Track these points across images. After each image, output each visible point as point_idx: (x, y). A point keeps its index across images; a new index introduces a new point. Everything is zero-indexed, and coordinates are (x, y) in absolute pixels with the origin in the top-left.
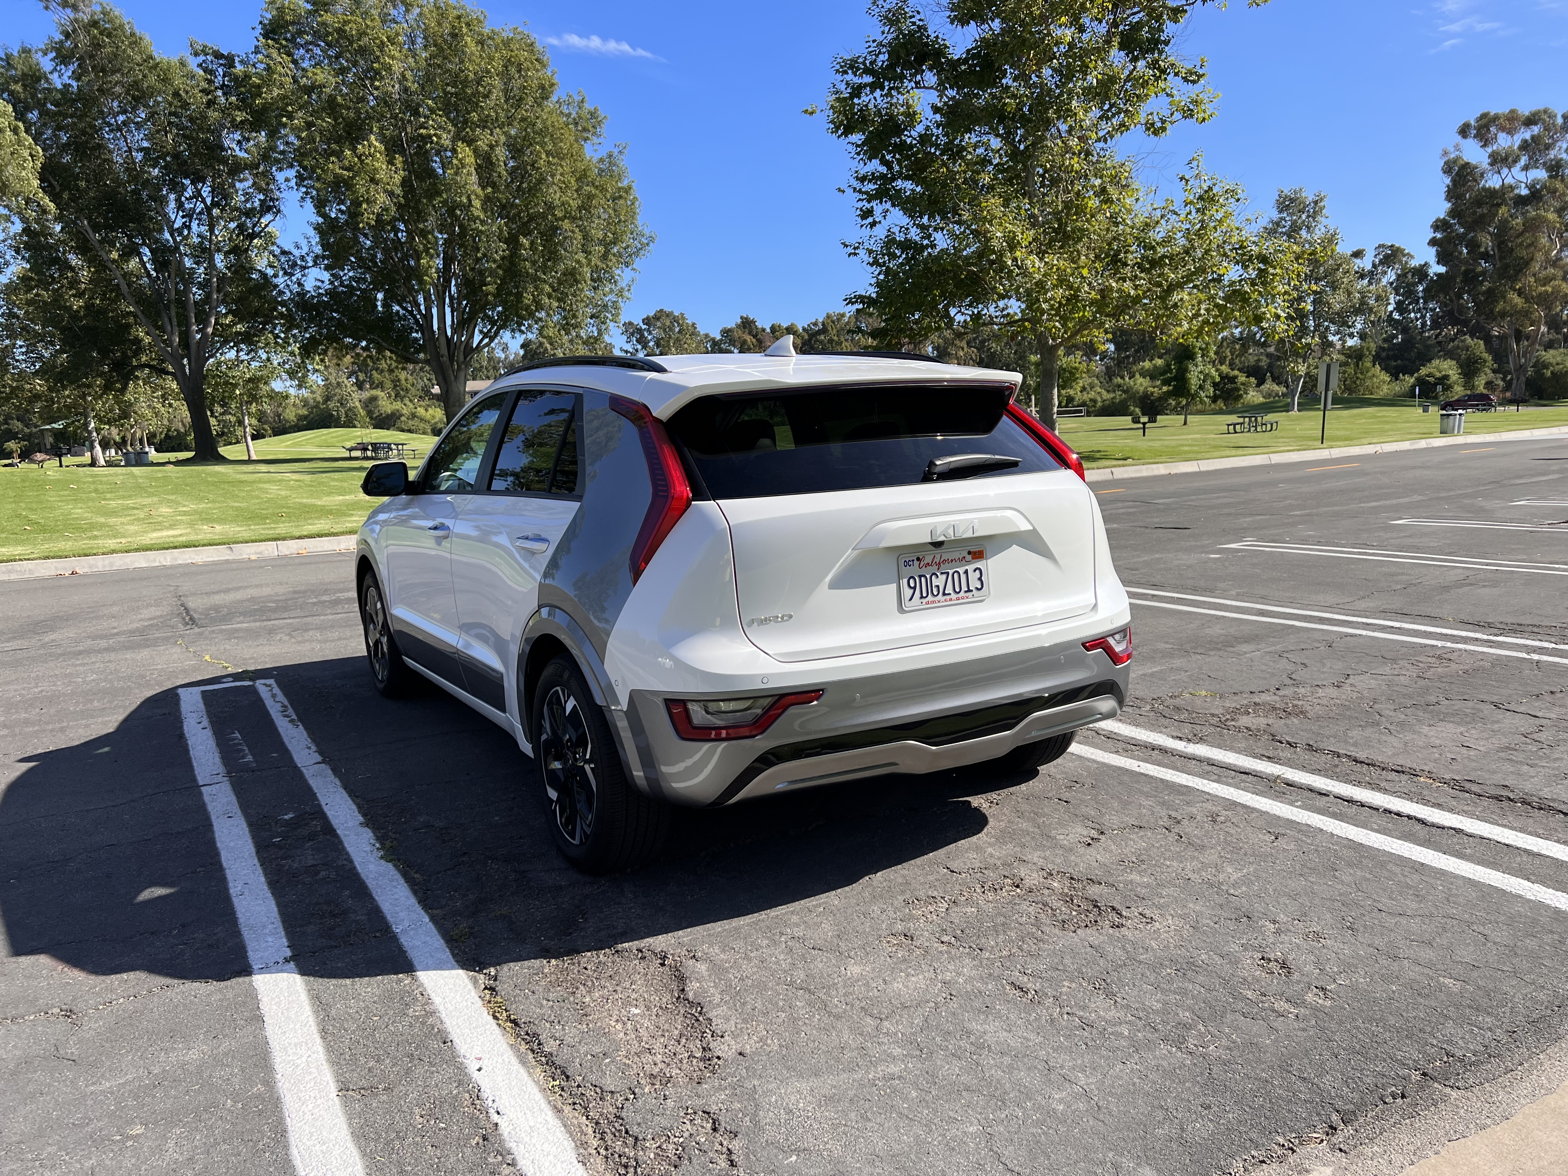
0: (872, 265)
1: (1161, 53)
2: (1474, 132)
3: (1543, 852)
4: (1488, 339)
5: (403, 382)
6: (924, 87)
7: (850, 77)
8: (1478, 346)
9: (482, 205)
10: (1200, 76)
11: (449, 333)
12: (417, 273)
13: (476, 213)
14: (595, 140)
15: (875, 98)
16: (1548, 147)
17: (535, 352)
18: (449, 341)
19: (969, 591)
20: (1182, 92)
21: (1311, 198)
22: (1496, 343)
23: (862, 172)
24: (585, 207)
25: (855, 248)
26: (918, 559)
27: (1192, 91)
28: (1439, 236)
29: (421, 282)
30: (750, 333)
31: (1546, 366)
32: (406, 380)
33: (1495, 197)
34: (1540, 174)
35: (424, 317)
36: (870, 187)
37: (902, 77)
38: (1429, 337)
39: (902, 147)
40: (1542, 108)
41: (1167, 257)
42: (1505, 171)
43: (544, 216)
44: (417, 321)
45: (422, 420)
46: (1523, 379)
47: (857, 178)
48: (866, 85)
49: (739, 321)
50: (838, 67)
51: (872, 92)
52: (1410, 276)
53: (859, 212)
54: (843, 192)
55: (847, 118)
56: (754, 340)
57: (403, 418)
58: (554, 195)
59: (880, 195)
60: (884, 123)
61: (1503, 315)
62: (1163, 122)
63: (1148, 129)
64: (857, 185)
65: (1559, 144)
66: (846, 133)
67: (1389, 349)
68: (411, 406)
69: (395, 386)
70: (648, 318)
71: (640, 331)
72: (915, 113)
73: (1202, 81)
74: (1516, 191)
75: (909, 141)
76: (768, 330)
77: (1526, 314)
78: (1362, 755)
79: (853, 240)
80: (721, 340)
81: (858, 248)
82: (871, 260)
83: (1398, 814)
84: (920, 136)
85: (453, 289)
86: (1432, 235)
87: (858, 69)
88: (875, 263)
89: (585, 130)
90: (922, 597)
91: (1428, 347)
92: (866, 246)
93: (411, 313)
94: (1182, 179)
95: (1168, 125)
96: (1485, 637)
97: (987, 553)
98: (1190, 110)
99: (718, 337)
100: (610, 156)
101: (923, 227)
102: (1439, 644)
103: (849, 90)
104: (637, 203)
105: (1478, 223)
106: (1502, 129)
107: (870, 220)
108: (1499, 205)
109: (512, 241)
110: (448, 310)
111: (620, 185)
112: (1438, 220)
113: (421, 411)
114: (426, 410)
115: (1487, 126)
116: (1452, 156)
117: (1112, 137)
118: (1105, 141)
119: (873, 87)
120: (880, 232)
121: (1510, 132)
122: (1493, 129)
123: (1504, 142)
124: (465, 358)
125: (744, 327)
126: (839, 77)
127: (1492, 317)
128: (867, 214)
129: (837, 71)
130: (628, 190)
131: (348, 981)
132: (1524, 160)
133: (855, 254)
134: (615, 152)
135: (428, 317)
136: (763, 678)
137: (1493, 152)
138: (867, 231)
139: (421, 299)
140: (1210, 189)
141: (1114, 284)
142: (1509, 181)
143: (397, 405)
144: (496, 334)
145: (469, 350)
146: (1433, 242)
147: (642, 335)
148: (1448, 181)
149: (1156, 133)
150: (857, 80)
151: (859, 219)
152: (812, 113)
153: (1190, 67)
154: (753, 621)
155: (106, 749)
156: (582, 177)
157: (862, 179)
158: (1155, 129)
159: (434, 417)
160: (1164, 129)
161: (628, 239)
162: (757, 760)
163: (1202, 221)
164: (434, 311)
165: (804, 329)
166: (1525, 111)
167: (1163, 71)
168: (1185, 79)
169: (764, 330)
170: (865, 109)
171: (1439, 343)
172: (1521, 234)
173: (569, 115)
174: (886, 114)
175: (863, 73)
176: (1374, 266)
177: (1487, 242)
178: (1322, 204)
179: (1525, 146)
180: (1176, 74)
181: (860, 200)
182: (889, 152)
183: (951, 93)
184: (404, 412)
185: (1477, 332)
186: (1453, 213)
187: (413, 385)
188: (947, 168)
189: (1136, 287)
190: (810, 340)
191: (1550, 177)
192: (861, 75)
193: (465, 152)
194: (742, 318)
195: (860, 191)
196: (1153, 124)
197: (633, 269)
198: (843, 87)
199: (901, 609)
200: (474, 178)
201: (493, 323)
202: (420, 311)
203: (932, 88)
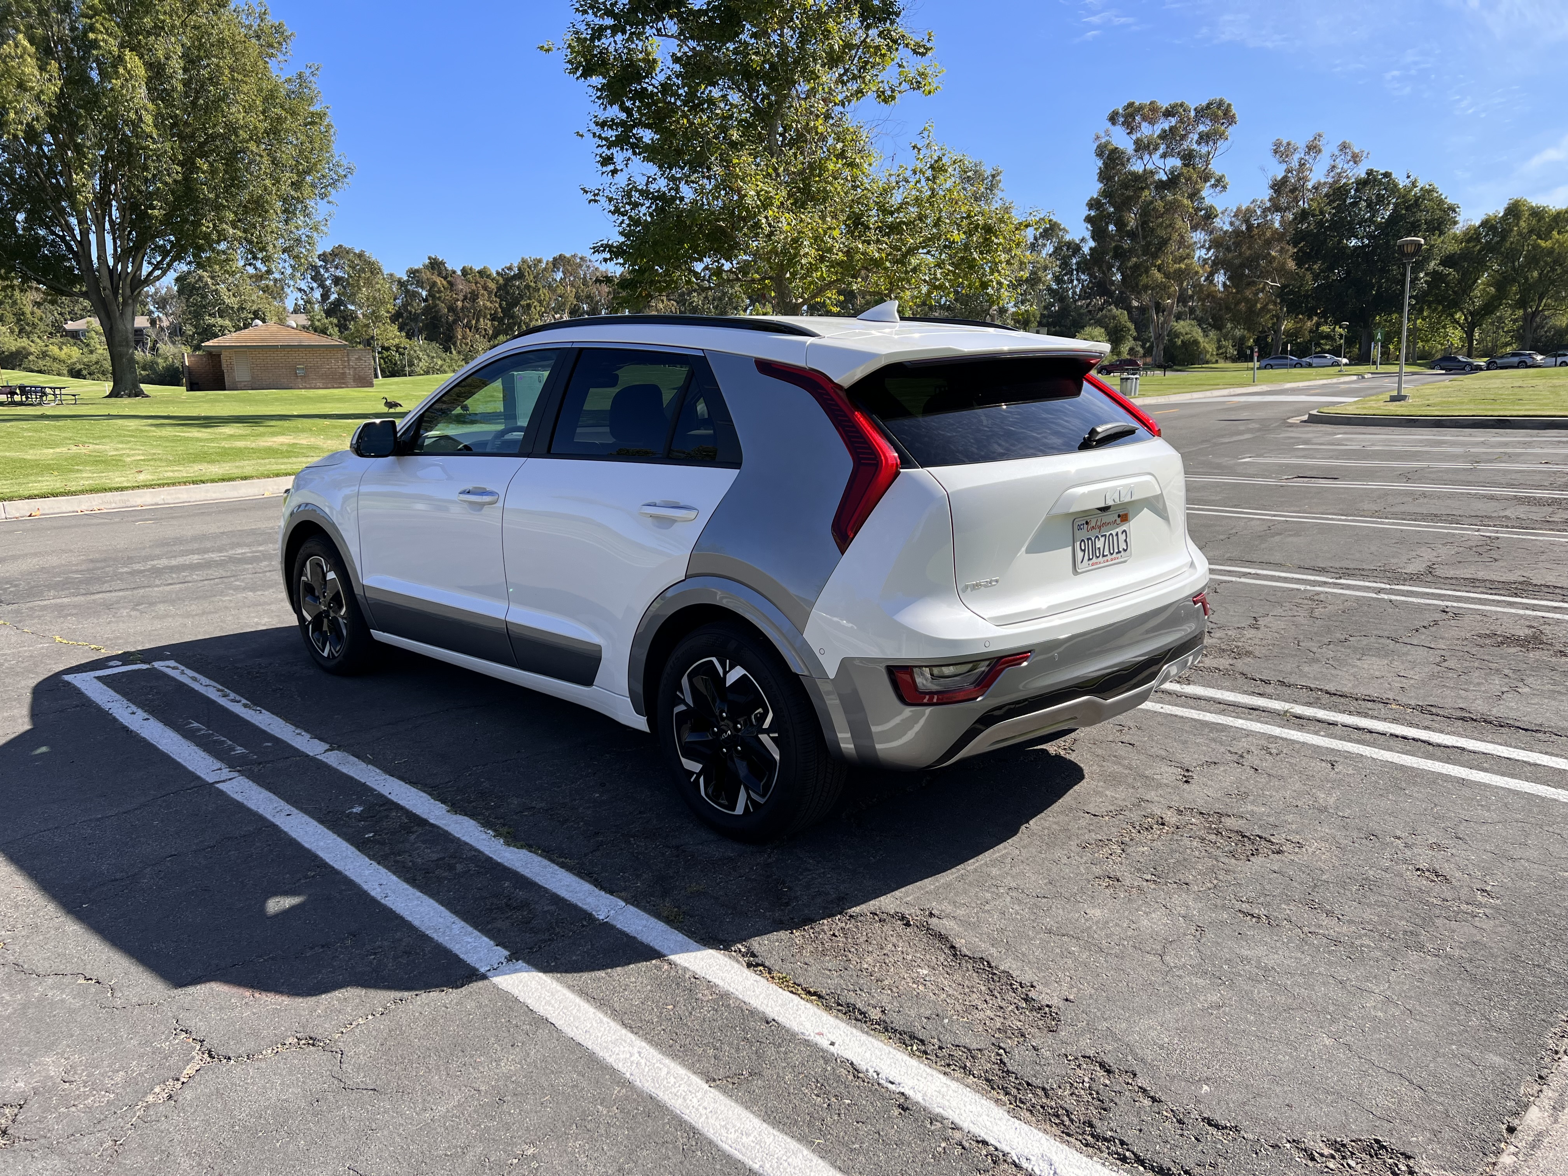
0: (613, 213)
1: (892, 23)
2: (1122, 119)
3: (1538, 762)
4: (1129, 308)
5: (29, 316)
6: (666, 35)
7: (590, 17)
8: (1122, 316)
9: (154, 122)
10: (927, 49)
11: (111, 262)
12: (70, 193)
13: (148, 130)
14: (281, 57)
15: (615, 42)
16: (1183, 137)
17: (194, 288)
18: (112, 272)
19: (1119, 552)
20: (913, 65)
21: (988, 173)
22: (1135, 313)
23: (602, 118)
24: (275, 131)
25: (595, 195)
26: (1087, 523)
27: (920, 63)
28: (1093, 213)
29: (73, 204)
30: (439, 275)
31: (1177, 335)
32: (32, 313)
33: (1139, 181)
34: (1175, 162)
35: (80, 243)
36: (611, 134)
37: (644, 23)
38: (1082, 306)
39: (642, 94)
40: (1179, 102)
41: (904, 223)
42: (1146, 157)
43: (224, 137)
44: (69, 248)
45: (55, 359)
46: (1161, 347)
47: (597, 124)
48: (607, 28)
49: (427, 261)
50: (578, 5)
51: (613, 36)
52: (1065, 249)
53: (598, 158)
54: (582, 136)
55: (586, 60)
56: (445, 283)
57: (31, 358)
58: (236, 113)
59: (621, 142)
60: (624, 68)
61: (1146, 287)
62: (893, 91)
63: (879, 96)
64: (597, 130)
65: (1191, 135)
66: (586, 74)
67: (1049, 316)
68: (42, 344)
69: (19, 320)
70: (324, 254)
71: (315, 268)
72: (655, 61)
73: (930, 54)
74: (1156, 177)
75: (650, 88)
76: (459, 273)
77: (1164, 287)
78: (1331, 688)
79: (592, 186)
80: (408, 281)
81: (598, 194)
82: (613, 209)
83: (1404, 738)
84: (661, 85)
85: (115, 213)
86: (1087, 213)
87: (599, 9)
88: (617, 211)
89: (271, 46)
90: (1089, 559)
91: (1081, 315)
92: (607, 193)
93: (63, 238)
94: (914, 147)
95: (896, 94)
96: (1331, 581)
97: (1130, 516)
98: (917, 82)
99: (405, 278)
100: (300, 76)
101: (673, 179)
102: (1302, 587)
103: (590, 31)
104: (332, 131)
105: (1123, 205)
106: (1144, 119)
107: (611, 167)
108: (1143, 189)
109: (189, 165)
110: (109, 238)
111: (312, 109)
112: (1092, 199)
113: (54, 350)
114: (61, 349)
115: (1132, 116)
116: (1103, 141)
117: (849, 101)
118: (843, 105)
119: (615, 30)
120: (621, 180)
121: (1152, 122)
122: (1138, 118)
123: (1147, 131)
124: (132, 292)
125: (433, 268)
126: (579, 16)
127: (1137, 290)
128: (607, 160)
129: (577, 10)
130: (321, 116)
131: (602, 974)
132: (1162, 148)
133: (596, 201)
134: (307, 72)
135: (84, 244)
136: (986, 641)
137: (1138, 139)
138: (608, 179)
139: (73, 221)
140: (940, 159)
141: (860, 246)
142: (1150, 166)
143: (24, 342)
144: (169, 265)
145: (138, 283)
146: (1088, 219)
147: (318, 273)
148: (1100, 163)
149: (885, 101)
150: (598, 21)
151: (599, 165)
152: (548, 50)
153: (919, 40)
154: (967, 587)
155: (44, 749)
156: (270, 97)
157: (603, 125)
158: (885, 97)
159: (70, 357)
160: (893, 98)
161: (324, 168)
162: (978, 721)
163: (933, 190)
164: (93, 237)
165: (498, 273)
166: (1164, 105)
167: (895, 41)
168: (915, 52)
169: (454, 272)
170: (604, 52)
171: (1090, 311)
172: (1161, 216)
173: (250, 27)
174: (627, 59)
175: (605, 14)
176: (1036, 239)
177: (1132, 219)
178: (998, 178)
179: (1163, 136)
180: (907, 45)
181: (599, 146)
182: (630, 99)
183: (692, 43)
184: (32, 350)
185: (1122, 302)
186: (1105, 193)
187: (41, 319)
188: (688, 120)
189: (880, 250)
190: (506, 285)
191: (1185, 165)
192: (602, 17)
193: (132, 60)
194: (430, 258)
195: (600, 137)
196: (883, 92)
197: (329, 202)
198: (583, 27)
199: (1075, 571)
200: (143, 91)
201: (165, 253)
202: (74, 237)
203: (672, 36)
